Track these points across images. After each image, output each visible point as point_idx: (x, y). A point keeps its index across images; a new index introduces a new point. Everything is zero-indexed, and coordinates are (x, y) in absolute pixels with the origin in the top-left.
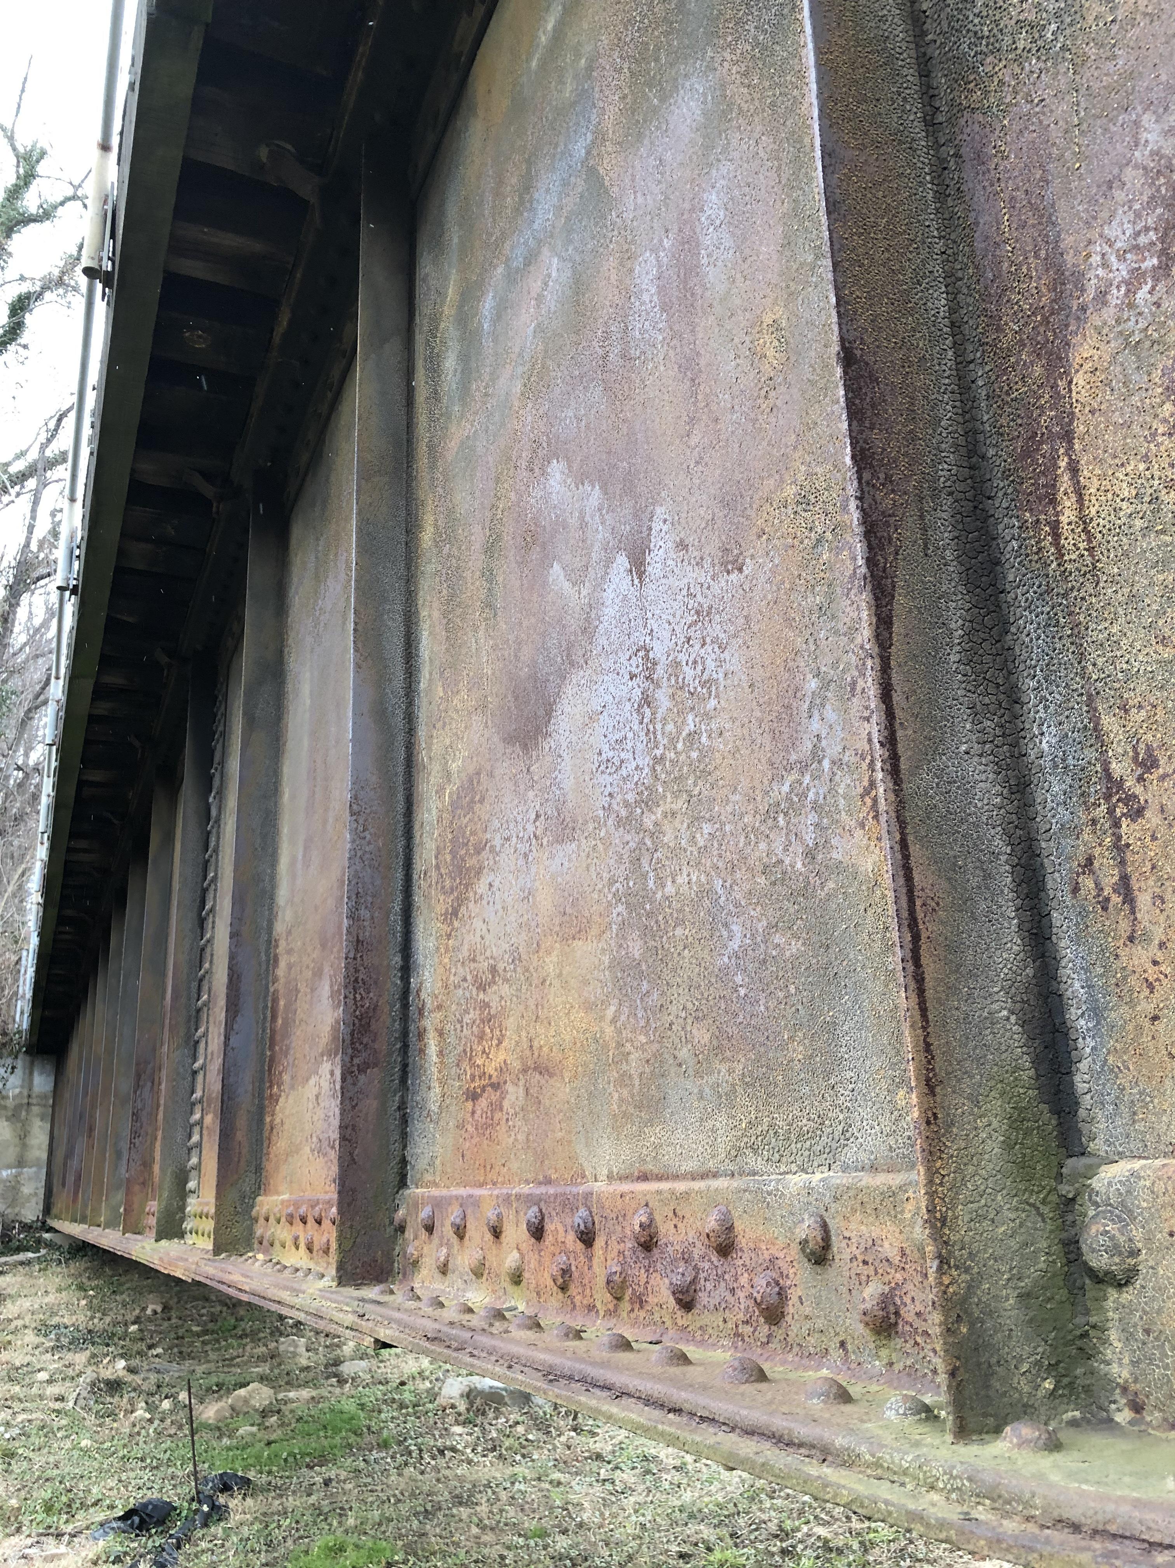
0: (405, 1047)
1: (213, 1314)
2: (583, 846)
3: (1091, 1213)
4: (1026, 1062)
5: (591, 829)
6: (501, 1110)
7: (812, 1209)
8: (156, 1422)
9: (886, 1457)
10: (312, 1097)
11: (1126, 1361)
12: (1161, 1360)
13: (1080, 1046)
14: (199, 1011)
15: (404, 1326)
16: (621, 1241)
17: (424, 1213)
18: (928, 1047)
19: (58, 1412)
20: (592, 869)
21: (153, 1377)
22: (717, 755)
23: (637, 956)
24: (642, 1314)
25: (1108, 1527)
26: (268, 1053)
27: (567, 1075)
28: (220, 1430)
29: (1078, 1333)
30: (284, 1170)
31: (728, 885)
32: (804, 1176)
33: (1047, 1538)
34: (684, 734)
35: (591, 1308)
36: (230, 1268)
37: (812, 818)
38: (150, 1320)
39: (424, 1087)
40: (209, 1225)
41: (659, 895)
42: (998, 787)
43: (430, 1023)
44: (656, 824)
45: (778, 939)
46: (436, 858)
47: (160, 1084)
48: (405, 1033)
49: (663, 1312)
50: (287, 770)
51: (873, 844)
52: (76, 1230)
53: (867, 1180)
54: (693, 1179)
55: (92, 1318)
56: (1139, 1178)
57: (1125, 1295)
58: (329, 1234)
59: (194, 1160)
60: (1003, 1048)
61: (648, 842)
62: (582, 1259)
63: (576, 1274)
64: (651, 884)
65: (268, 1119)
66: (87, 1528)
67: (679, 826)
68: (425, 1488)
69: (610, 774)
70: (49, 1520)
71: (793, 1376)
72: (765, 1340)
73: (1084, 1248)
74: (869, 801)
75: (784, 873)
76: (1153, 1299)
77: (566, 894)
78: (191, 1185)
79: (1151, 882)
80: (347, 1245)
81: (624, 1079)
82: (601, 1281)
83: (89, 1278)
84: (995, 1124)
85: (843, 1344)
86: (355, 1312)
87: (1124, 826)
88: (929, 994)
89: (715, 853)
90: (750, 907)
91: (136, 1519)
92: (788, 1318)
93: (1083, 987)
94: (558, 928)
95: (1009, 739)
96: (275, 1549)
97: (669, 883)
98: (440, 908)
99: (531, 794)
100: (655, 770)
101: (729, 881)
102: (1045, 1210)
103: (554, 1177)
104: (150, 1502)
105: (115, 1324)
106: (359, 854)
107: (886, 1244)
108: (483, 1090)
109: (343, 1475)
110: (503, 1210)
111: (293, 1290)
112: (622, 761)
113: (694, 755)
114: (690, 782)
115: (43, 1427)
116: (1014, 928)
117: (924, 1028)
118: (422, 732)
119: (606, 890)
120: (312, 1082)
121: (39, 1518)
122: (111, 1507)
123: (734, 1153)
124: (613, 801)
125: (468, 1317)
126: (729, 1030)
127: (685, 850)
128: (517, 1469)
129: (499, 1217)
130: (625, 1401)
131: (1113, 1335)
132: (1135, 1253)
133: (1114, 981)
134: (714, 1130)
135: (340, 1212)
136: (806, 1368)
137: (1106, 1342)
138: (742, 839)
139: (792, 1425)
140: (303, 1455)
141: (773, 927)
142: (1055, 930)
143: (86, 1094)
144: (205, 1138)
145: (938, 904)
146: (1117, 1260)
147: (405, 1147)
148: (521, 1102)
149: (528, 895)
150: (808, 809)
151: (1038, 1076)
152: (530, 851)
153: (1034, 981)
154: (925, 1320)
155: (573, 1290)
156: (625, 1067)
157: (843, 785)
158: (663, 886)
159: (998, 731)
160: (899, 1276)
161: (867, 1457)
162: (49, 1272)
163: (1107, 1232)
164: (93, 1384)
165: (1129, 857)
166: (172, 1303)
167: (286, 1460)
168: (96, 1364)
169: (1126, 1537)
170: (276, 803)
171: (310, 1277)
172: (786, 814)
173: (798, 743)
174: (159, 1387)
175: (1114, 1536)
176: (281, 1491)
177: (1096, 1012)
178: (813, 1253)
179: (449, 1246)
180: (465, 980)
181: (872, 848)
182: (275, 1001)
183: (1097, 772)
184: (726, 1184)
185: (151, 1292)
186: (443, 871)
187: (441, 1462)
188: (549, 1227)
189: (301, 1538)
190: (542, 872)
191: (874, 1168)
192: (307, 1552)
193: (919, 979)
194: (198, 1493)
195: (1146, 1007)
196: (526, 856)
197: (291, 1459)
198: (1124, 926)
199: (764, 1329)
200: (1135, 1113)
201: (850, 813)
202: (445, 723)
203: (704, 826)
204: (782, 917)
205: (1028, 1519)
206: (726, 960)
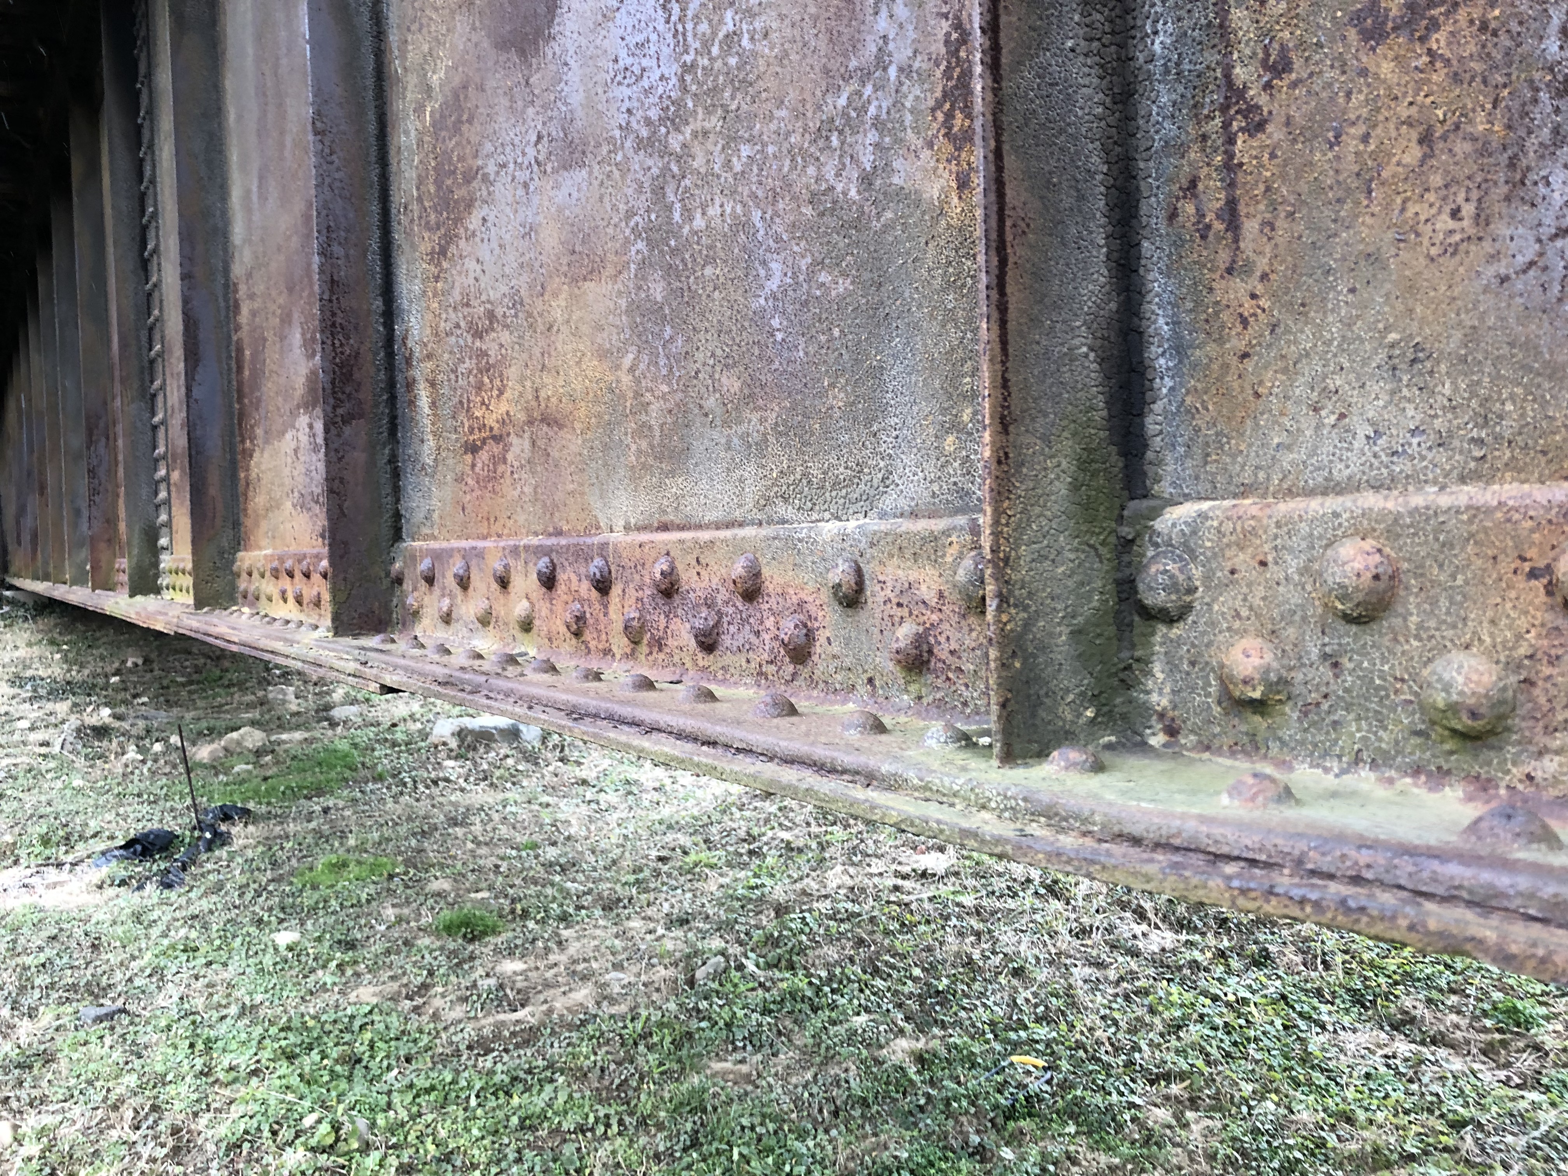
0: (393, 399)
1: (196, 666)
2: (596, 174)
3: (1150, 553)
4: (1100, 402)
5: (605, 152)
6: (505, 463)
7: (846, 555)
8: (149, 763)
9: (936, 781)
10: (290, 452)
11: (1167, 690)
12: (1203, 689)
13: (1156, 386)
14: (152, 362)
15: (411, 672)
16: (640, 588)
17: (424, 565)
18: (1005, 383)
19: (45, 756)
20: (606, 199)
21: (141, 724)
22: (761, 62)
23: (659, 299)
24: (661, 656)
25: (1172, 841)
26: (237, 406)
27: (578, 426)
28: (215, 767)
29: (1121, 666)
30: (264, 525)
31: (768, 216)
32: (838, 524)
33: (1107, 851)
34: (721, 35)
35: (607, 652)
36: (215, 621)
37: (872, 136)
38: (130, 671)
39: (416, 440)
40: (188, 581)
41: (686, 230)
42: (1101, 95)
43: (420, 372)
44: (684, 146)
45: (824, 277)
46: (418, 189)
47: (115, 440)
48: (391, 384)
49: (683, 654)
50: (229, 83)
51: (941, 166)
52: (41, 587)
53: (907, 525)
54: (718, 528)
55: (69, 671)
56: (1207, 518)
57: (1175, 630)
58: (320, 587)
59: (163, 517)
60: (1080, 386)
61: (675, 168)
62: (597, 606)
63: (591, 621)
64: (677, 216)
65: (242, 475)
66: (89, 857)
67: (710, 147)
68: (422, 813)
69: (628, 86)
70: (47, 852)
71: (819, 709)
72: (789, 678)
73: (1141, 587)
74: (940, 116)
75: (835, 202)
76: (1204, 633)
77: (575, 229)
78: (163, 542)
79: (1262, 207)
80: (342, 597)
81: (644, 429)
82: (619, 626)
83: (60, 633)
84: (1064, 464)
85: (870, 681)
86: (357, 660)
87: (1239, 142)
88: (1011, 326)
89: (754, 180)
90: (793, 242)
91: (139, 848)
92: (815, 658)
93: (1167, 324)
94: (566, 268)
95: (1118, 39)
96: (280, 867)
97: (698, 215)
98: (425, 247)
99: (531, 111)
100: (684, 80)
101: (770, 212)
102: (1103, 551)
103: (565, 528)
104: (151, 832)
105: (95, 675)
106: (328, 180)
107: (924, 588)
108: (484, 441)
109: (341, 804)
110: (512, 562)
111: (286, 640)
112: (644, 70)
113: (733, 61)
114: (727, 95)
115: (30, 771)
116: (1103, 258)
117: (1003, 363)
118: (393, 38)
119: (623, 224)
120: (289, 436)
121: (37, 851)
122: (112, 838)
123: (762, 502)
124: (632, 119)
125: (478, 662)
126: (763, 378)
127: (718, 177)
128: (508, 795)
129: (507, 567)
130: (655, 735)
131: (1157, 669)
132: (1191, 590)
133: (1203, 316)
134: (741, 480)
135: (332, 564)
136: (832, 703)
137: (1150, 673)
138: (787, 162)
139: (835, 754)
140: (300, 788)
141: (819, 264)
142: (1143, 262)
143: (31, 451)
144: (173, 494)
145: (1028, 225)
146: (1174, 597)
147: (398, 501)
148: (527, 454)
149: (530, 231)
150: (867, 126)
151: (1111, 416)
152: (532, 179)
153: (1116, 317)
154: (959, 658)
155: (588, 635)
156: (644, 418)
157: (911, 97)
158: (691, 220)
159: (1107, 28)
160: (935, 617)
161: (916, 781)
162: (16, 628)
163: (1167, 571)
164: (78, 730)
165: (1240, 177)
166: (153, 656)
167: (283, 793)
168: (80, 712)
169: (1190, 850)
170: (220, 124)
171: (303, 628)
172: (841, 132)
173: (859, 46)
174: (148, 731)
175: (1177, 849)
176: (282, 819)
177: (1179, 350)
178: (845, 596)
179: (452, 596)
180: (458, 326)
181: (940, 171)
182: (240, 350)
183: (1216, 79)
184: (754, 533)
185: (129, 646)
186: (427, 204)
187: (435, 791)
188: (561, 576)
189: (305, 857)
190: (546, 203)
191: (914, 514)
192: (311, 869)
193: (1002, 308)
194: (199, 822)
195: (1238, 344)
196: (526, 185)
197: (288, 792)
198: (1224, 257)
199: (790, 668)
200: (1208, 455)
201: (917, 131)
202: (421, 25)
203: (742, 147)
204: (829, 252)
205: (1084, 834)
206: (762, 301)
